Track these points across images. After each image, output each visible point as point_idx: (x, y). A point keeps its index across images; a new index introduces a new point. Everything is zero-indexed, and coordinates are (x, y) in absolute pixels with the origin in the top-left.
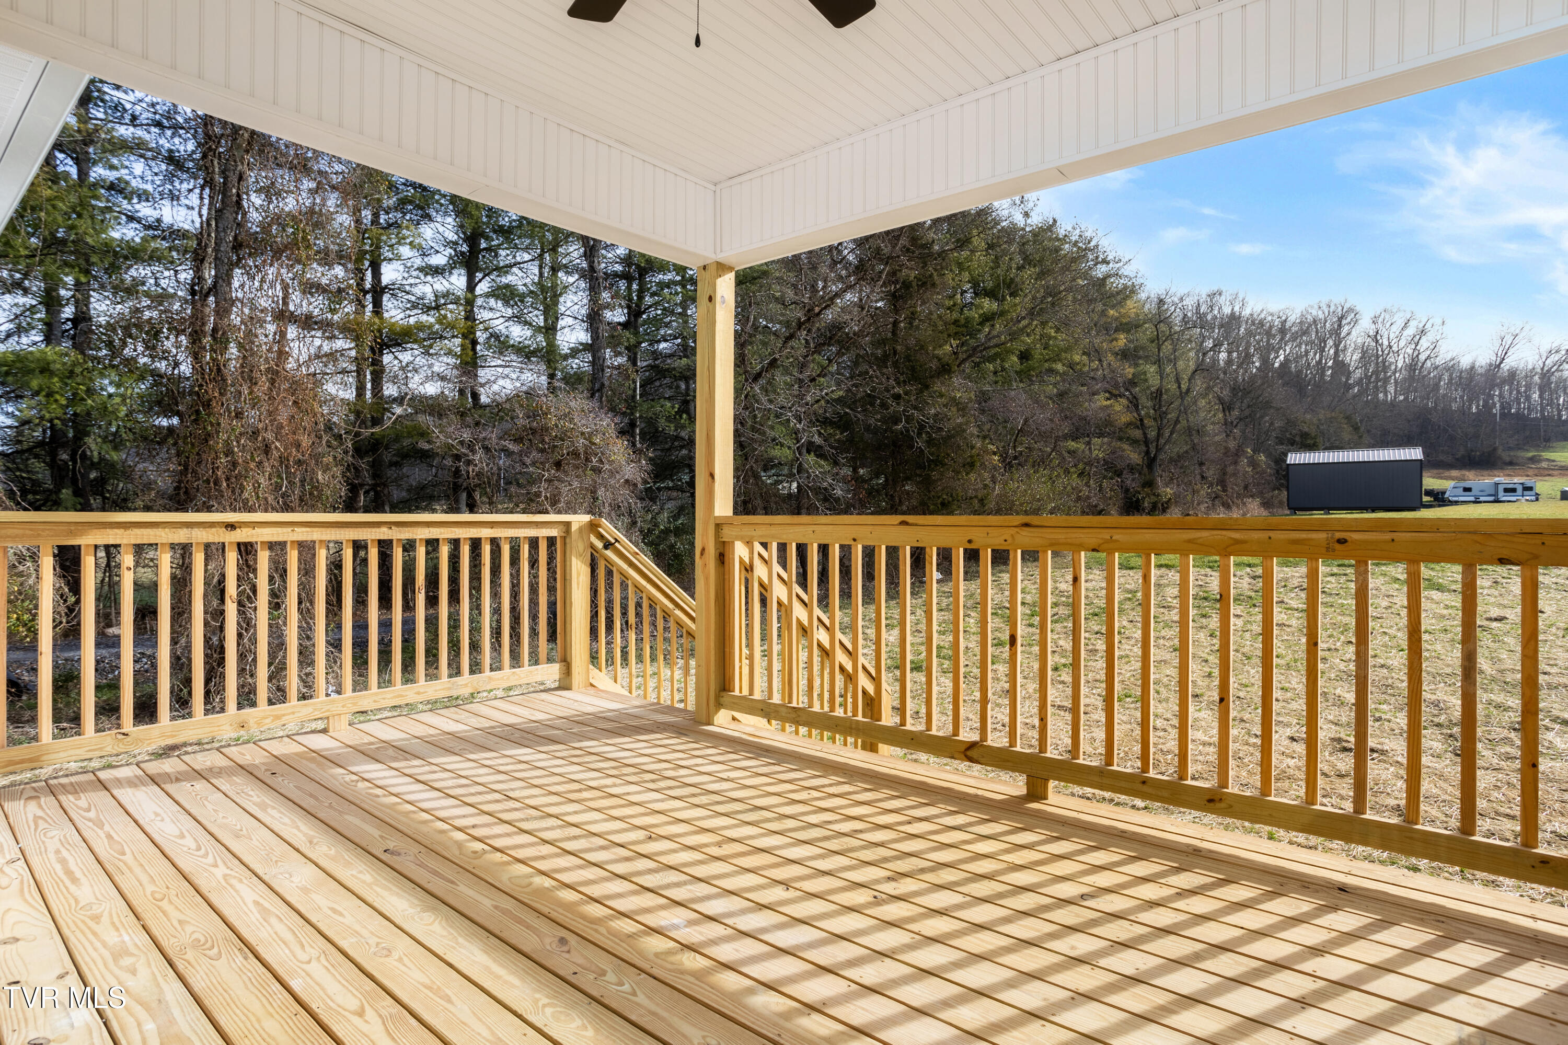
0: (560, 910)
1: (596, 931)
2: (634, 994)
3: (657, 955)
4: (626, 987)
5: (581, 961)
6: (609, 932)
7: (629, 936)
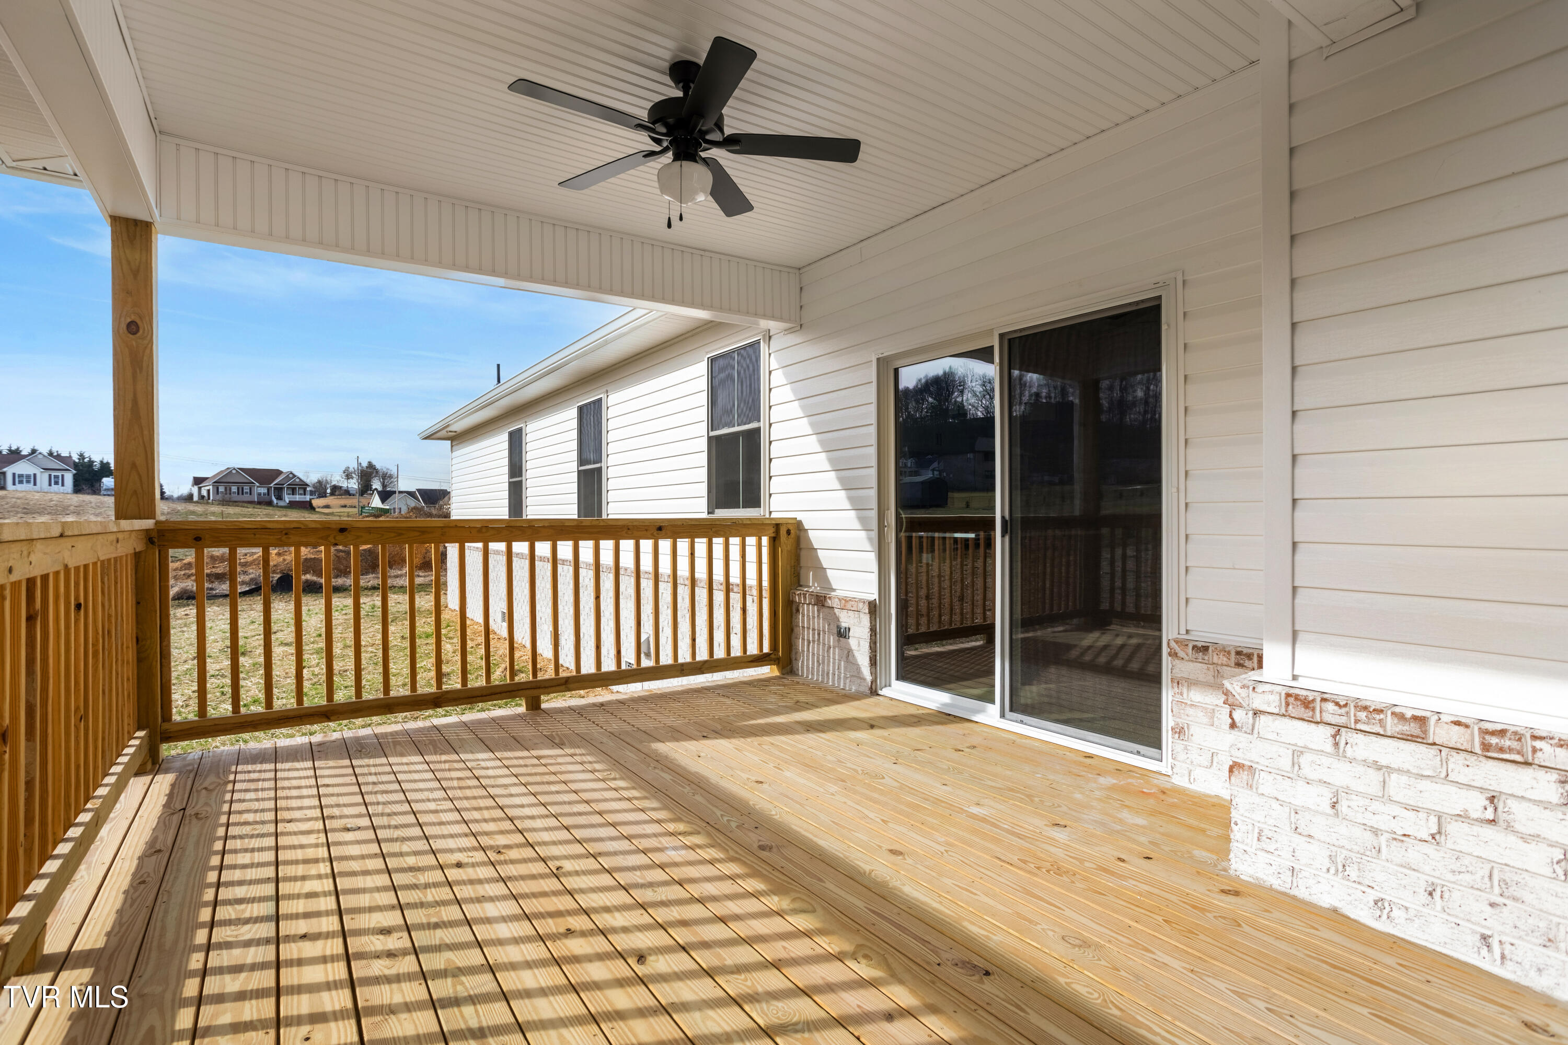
0: (765, 872)
1: (737, 852)
2: (722, 815)
3: (699, 833)
4: (725, 819)
5: (751, 834)
6: (727, 851)
7: (713, 846)
